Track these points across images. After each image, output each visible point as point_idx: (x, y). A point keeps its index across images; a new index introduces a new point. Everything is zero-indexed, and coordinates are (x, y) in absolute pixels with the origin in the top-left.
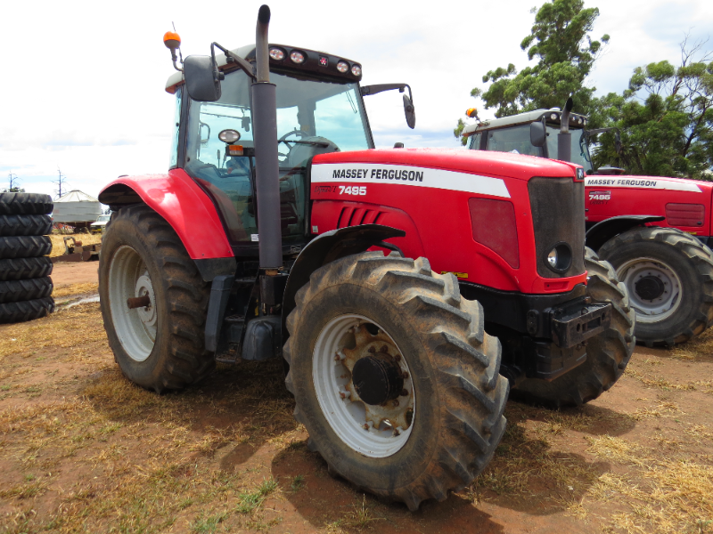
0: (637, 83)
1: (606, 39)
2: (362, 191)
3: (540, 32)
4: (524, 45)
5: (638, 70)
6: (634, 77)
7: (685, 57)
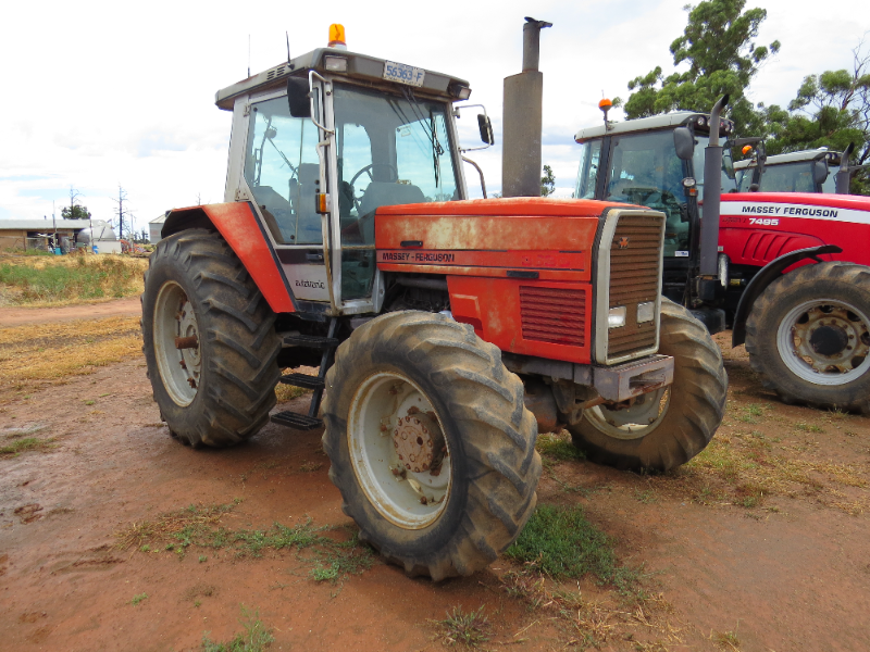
0: (806, 93)
1: (775, 47)
2: (775, 222)
3: (692, 34)
4: (675, 48)
5: (809, 80)
6: (803, 86)
7: (858, 65)
